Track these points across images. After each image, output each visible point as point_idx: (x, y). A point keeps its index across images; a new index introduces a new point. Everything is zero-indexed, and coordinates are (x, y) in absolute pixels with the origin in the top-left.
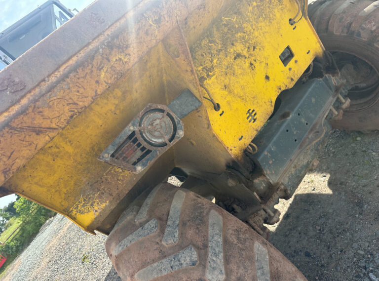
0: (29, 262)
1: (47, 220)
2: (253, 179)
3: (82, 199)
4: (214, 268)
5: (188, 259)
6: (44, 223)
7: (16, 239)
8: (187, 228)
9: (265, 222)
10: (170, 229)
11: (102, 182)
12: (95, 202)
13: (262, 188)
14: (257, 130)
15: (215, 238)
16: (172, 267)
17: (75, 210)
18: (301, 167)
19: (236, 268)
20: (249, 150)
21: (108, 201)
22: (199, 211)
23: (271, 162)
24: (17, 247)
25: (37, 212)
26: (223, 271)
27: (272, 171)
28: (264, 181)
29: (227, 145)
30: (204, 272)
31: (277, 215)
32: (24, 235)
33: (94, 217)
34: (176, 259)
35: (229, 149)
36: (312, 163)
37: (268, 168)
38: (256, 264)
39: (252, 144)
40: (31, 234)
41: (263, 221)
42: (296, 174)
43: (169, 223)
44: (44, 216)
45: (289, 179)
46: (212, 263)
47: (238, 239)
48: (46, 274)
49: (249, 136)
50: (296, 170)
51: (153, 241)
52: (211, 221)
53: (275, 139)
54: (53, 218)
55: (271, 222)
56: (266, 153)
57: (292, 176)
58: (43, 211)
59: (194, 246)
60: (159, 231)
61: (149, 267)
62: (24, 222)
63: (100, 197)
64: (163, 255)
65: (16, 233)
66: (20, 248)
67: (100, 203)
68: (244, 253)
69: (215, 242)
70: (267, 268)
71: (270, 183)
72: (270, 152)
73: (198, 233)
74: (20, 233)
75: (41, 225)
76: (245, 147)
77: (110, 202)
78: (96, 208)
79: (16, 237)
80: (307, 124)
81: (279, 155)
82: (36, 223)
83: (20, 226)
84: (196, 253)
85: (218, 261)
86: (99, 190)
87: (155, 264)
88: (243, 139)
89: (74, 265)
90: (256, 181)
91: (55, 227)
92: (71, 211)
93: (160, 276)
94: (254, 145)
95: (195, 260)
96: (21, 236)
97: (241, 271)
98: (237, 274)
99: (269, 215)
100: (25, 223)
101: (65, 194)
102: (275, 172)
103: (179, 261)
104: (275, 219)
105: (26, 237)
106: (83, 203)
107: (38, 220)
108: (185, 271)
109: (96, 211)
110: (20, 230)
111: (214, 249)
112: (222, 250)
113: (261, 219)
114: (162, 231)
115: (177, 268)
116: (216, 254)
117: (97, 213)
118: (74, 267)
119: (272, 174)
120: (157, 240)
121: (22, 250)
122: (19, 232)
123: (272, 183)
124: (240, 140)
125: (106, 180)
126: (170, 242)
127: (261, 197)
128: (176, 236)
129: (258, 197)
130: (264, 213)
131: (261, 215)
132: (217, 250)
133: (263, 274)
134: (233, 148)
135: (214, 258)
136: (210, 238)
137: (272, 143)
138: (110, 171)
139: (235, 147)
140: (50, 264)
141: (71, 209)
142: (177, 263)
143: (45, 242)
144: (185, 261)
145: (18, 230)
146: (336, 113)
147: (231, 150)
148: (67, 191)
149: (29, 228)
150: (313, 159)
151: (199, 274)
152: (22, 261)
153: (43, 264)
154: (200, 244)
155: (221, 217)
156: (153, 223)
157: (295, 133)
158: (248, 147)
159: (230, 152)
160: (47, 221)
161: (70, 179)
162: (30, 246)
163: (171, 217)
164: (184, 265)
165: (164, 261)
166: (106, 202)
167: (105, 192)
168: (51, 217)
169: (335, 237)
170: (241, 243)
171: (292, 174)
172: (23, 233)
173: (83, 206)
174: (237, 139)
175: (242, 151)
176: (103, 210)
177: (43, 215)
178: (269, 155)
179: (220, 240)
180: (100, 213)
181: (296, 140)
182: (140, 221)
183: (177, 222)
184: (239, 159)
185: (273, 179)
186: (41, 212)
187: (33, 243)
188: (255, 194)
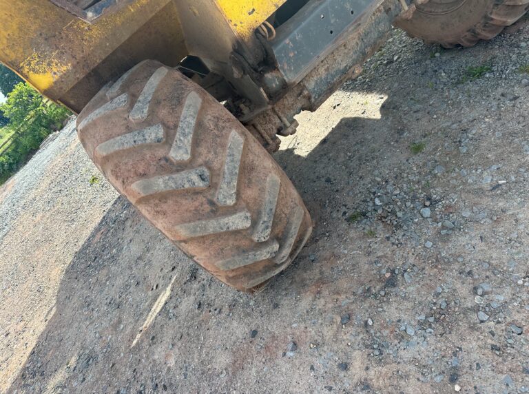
0: (25, 183)
1: (51, 133)
2: (264, 71)
3: (35, 55)
4: (180, 148)
5: (153, 136)
6: (46, 137)
7: (7, 154)
8: (161, 107)
9: (279, 133)
10: (140, 104)
11: (62, 38)
12: (53, 62)
13: (274, 85)
14: (276, 6)
15: (188, 119)
16: (135, 142)
17: (28, 67)
18: (336, 72)
19: (206, 152)
20: (262, 32)
21: (70, 64)
22: (179, 92)
23: (291, 55)
24: (10, 164)
25: (36, 120)
26: (189, 152)
27: (290, 67)
28: (278, 77)
29: (229, 17)
30: (169, 150)
31: (293, 125)
32: (19, 150)
33: (53, 80)
34: (141, 134)
35: (233, 23)
36: (352, 69)
37: (287, 62)
38: (228, 151)
39: (268, 23)
40: (28, 150)
41: (275, 131)
42: (326, 79)
43: (141, 98)
44: (46, 128)
45: (317, 84)
46: (178, 142)
47: (216, 126)
48: (46, 196)
49: (264, 12)
50: (327, 74)
51: (121, 117)
52: (187, 102)
53: (303, 24)
54: (58, 132)
55: (285, 132)
56: (287, 41)
57: (322, 81)
58: (44, 121)
59: (164, 124)
60: (128, 106)
61: (112, 140)
62: (17, 132)
63: (60, 57)
64: (129, 129)
65: (6, 146)
66: (14, 166)
67: (59, 65)
68: (218, 140)
69: (186, 123)
70: (238, 157)
71: (285, 80)
72: (294, 41)
73: (171, 114)
74: (13, 147)
75: (42, 140)
76: (256, 26)
77: (74, 67)
78: (55, 70)
79: (7, 151)
80: (352, 13)
81: (305, 48)
82: (35, 136)
83: (12, 137)
84: (163, 130)
85: (186, 141)
86: (57, 48)
87: (119, 138)
88: (255, 12)
89: (81, 187)
90: (268, 76)
91: (61, 143)
92: (22, 67)
93: (121, 149)
94: (270, 26)
95: (160, 137)
96: (15, 150)
97: (211, 156)
98: (206, 157)
99: (285, 125)
100: (19, 135)
101: (8, 39)
102: (295, 69)
103: (144, 136)
104: (290, 130)
105: (22, 154)
106: (38, 60)
107: (37, 133)
108: (150, 146)
109: (55, 73)
110: (13, 142)
111: (184, 130)
112: (192, 131)
113: (274, 128)
114: (132, 105)
115: (140, 143)
116: (185, 135)
117: (56, 77)
118: (81, 188)
119: (290, 70)
120: (126, 116)
121: (18, 170)
122: (11, 145)
123: (287, 81)
124: (250, 14)
125: (67, 36)
126: (137, 117)
127: (270, 97)
128: (145, 112)
129: (265, 95)
130: (279, 121)
131: (275, 123)
132: (187, 130)
133: (232, 161)
134: (238, 24)
135: (182, 138)
136: (182, 118)
137: (298, 29)
138: (71, 25)
139: (241, 23)
140: (52, 185)
141: (21, 64)
142: (142, 138)
143: (46, 161)
144: (149, 137)
145: (9, 143)
146: (406, 8)
147: (236, 25)
148: (9, 35)
149: (25, 141)
150: (354, 65)
151: (164, 153)
152: (17, 181)
153: (44, 186)
154: (171, 124)
155: (200, 100)
156: (123, 97)
157: (332, 21)
158: (260, 26)
159: (233, 28)
160: (51, 135)
161: (9, 19)
162: (27, 165)
163: (144, 92)
164: (148, 141)
165: (127, 135)
166: (67, 65)
167: (66, 52)
168: (55, 131)
169: (361, 164)
170: (218, 130)
171: (321, 78)
172: (17, 148)
173: (38, 64)
174: (246, 11)
175: (251, 30)
176: (65, 74)
177: (43, 126)
178: (291, 44)
179: (193, 122)
180: (61, 77)
181: (331, 32)
182: (111, 95)
183: (149, 99)
184: (246, 40)
185: (290, 78)
186: (41, 121)
187: (31, 162)
188: (262, 90)
